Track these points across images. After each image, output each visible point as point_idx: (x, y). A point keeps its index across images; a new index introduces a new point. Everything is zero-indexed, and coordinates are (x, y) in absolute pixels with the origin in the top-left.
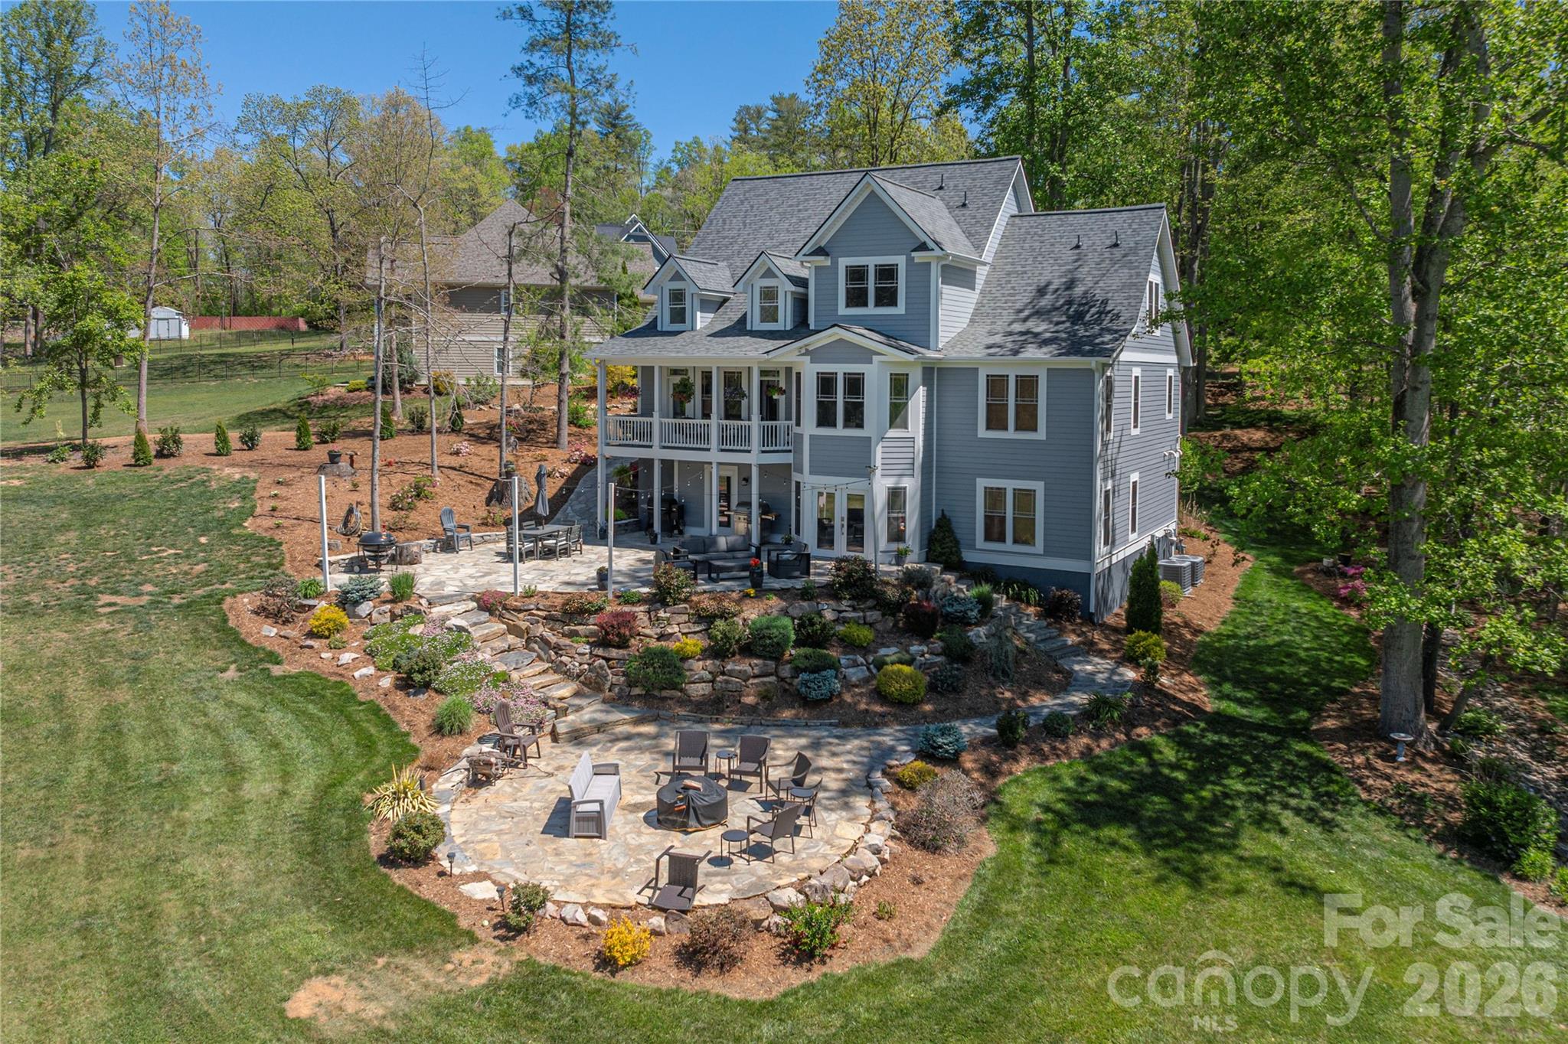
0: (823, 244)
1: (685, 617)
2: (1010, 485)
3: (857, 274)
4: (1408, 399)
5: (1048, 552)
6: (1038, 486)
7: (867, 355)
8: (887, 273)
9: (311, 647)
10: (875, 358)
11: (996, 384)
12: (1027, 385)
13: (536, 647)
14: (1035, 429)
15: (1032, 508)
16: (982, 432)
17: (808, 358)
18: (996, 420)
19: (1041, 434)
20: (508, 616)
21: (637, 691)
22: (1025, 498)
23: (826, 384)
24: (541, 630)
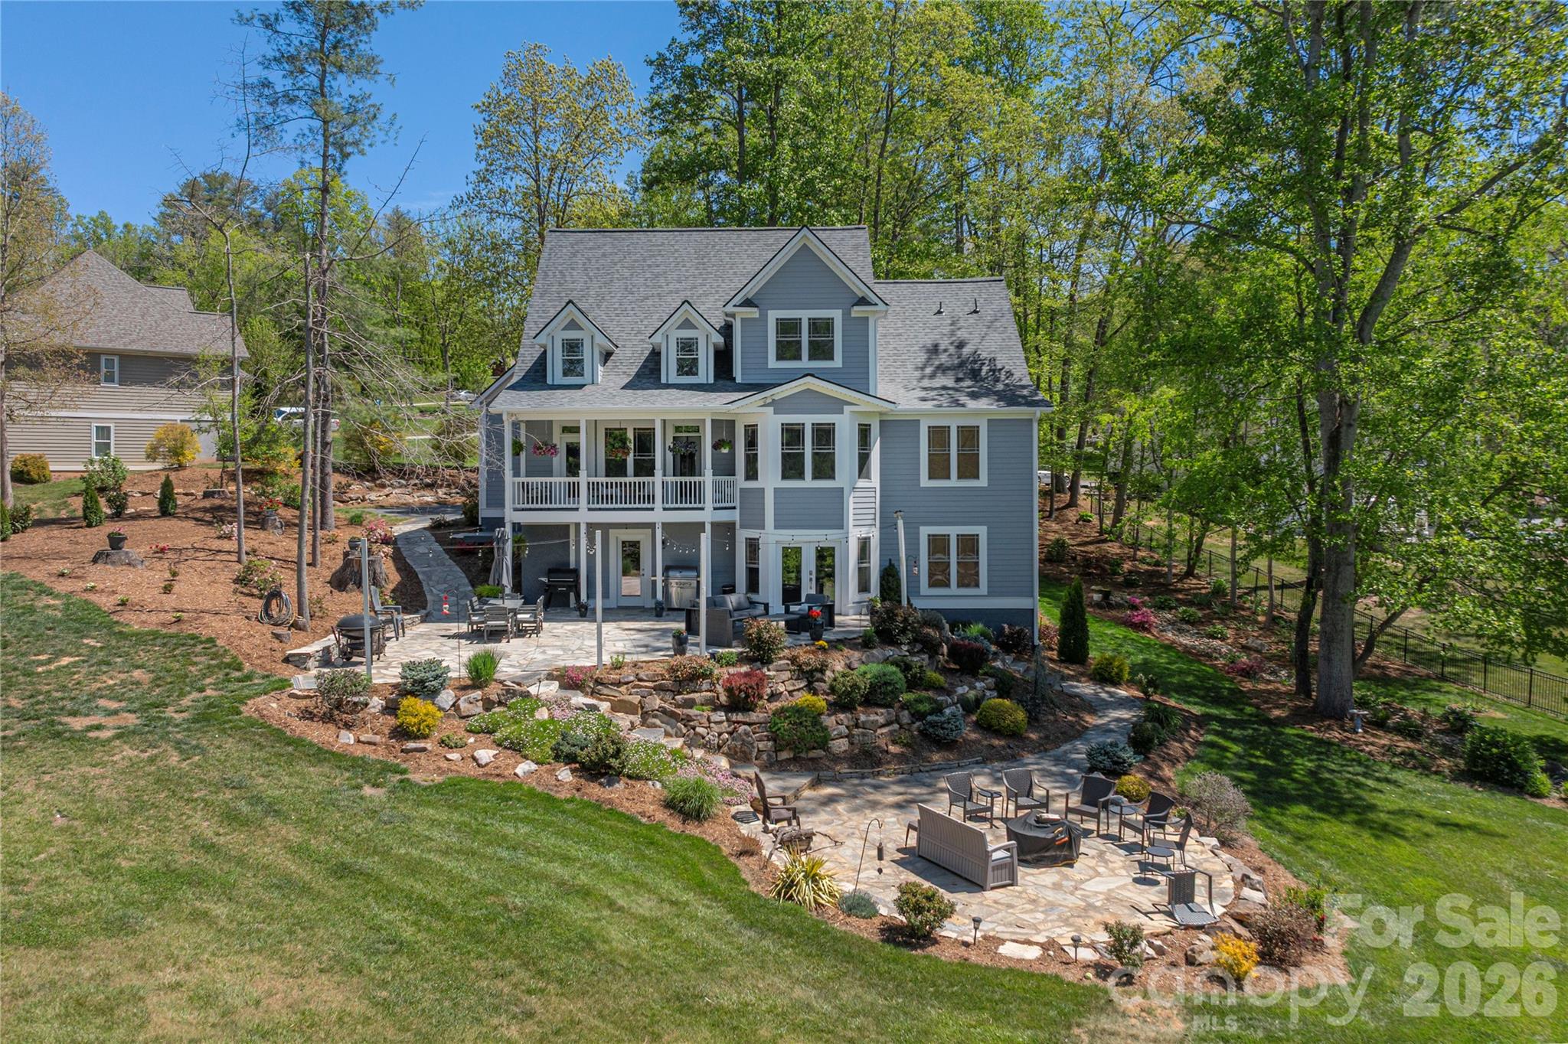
0: (750, 296)
1: (788, 674)
2: (953, 531)
3: (788, 328)
4: (1343, 435)
5: (992, 593)
6: (981, 531)
7: (838, 405)
8: (822, 328)
9: (424, 750)
10: (846, 408)
11: (939, 435)
12: (969, 435)
13: (658, 722)
14: (977, 477)
15: (975, 551)
16: (925, 482)
17: (771, 409)
18: (939, 468)
19: (983, 481)
20: (605, 691)
21: (785, 755)
22: (969, 544)
23: (792, 435)
24: (656, 702)
